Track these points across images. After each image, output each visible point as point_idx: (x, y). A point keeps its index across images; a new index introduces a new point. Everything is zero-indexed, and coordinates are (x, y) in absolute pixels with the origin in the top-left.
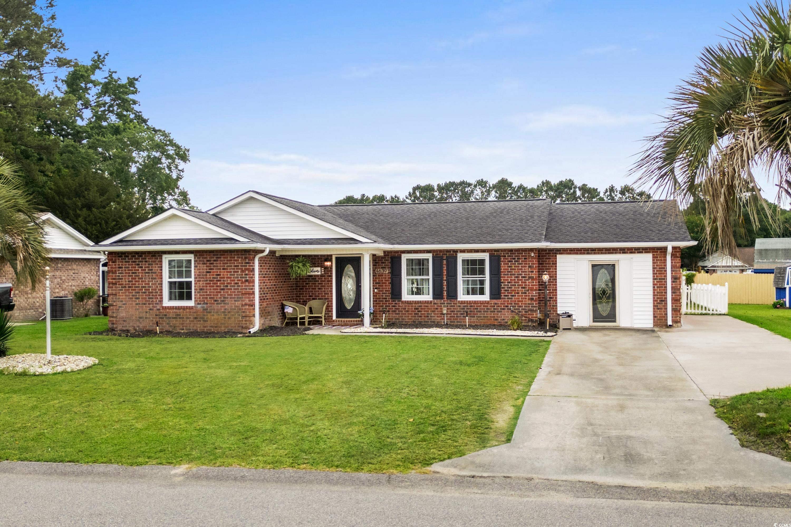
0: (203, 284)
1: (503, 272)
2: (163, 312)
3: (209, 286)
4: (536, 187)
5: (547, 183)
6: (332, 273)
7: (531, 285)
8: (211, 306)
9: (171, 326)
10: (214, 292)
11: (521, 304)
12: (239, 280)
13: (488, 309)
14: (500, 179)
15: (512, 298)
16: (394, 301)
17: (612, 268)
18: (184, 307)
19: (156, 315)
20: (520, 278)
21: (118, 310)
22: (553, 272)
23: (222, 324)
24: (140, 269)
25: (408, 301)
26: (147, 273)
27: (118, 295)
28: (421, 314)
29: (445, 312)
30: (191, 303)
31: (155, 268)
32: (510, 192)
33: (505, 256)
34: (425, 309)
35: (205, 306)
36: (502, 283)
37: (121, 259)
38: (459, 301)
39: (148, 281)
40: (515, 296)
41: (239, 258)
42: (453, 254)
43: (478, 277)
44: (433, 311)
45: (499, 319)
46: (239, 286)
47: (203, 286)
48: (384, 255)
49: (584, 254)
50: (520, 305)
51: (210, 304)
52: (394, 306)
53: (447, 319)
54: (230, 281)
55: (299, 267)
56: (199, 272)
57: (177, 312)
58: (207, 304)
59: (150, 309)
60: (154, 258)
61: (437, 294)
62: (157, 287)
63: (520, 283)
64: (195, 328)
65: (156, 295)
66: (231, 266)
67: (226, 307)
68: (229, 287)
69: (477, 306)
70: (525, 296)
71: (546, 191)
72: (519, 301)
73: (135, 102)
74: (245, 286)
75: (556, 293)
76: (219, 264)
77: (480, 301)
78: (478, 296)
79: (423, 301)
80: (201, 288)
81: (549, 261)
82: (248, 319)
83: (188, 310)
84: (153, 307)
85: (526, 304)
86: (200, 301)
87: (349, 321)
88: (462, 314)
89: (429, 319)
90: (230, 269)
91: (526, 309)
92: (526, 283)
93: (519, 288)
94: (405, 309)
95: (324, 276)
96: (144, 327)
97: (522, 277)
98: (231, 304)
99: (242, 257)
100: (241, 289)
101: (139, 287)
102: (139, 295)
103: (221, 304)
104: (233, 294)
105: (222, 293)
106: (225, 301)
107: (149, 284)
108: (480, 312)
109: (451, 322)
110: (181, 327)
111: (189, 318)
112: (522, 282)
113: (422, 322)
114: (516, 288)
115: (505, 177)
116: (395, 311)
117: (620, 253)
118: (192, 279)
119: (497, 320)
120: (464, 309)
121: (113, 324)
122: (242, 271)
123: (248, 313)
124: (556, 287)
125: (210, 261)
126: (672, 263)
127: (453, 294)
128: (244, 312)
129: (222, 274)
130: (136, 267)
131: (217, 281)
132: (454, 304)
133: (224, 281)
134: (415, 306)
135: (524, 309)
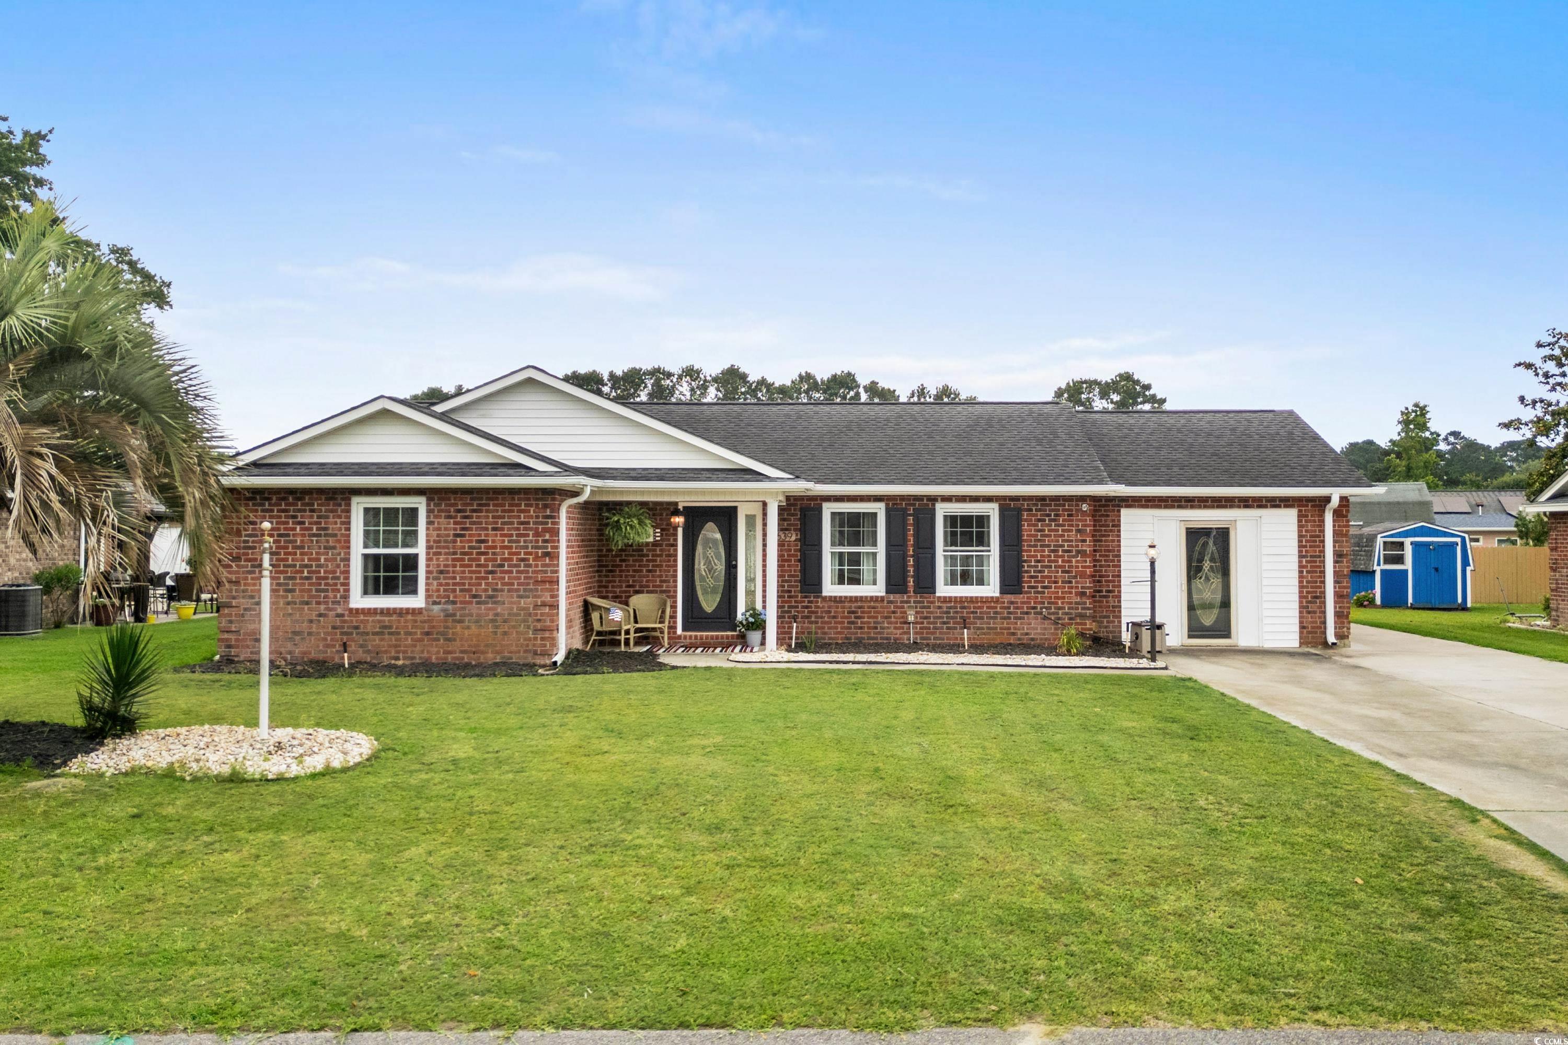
0: (447, 559)
1: (1026, 541)
2: (352, 621)
3: (461, 566)
4: (789, 383)
5: (807, 377)
6: (676, 540)
7: (1082, 567)
8: (464, 609)
9: (369, 652)
10: (471, 578)
11: (1063, 603)
12: (530, 554)
13: (996, 613)
14: (727, 366)
15: (1044, 593)
16: (806, 597)
17: (1223, 536)
18: (401, 609)
19: (334, 628)
20: (1060, 553)
21: (243, 615)
22: (1113, 541)
23: (487, 646)
24: (298, 527)
25: (835, 597)
26: (314, 535)
27: (242, 582)
28: (862, 623)
29: (911, 618)
30: (417, 601)
31: (334, 525)
32: (743, 390)
33: (1031, 510)
34: (870, 612)
35: (450, 607)
36: (1025, 561)
37: (254, 505)
38: (940, 597)
39: (317, 553)
40: (1051, 587)
41: (531, 505)
42: (928, 505)
43: (973, 551)
44: (886, 618)
45: (1019, 632)
46: (530, 566)
47: (446, 566)
48: (787, 505)
49: (1172, 507)
50: (1060, 605)
51: (461, 602)
52: (807, 607)
53: (916, 633)
54: (509, 554)
55: (632, 527)
56: (438, 536)
57: (384, 621)
58: (454, 603)
59: (320, 615)
60: (331, 503)
61: (895, 583)
62: (338, 566)
63: (1060, 563)
64: (425, 655)
65: (336, 584)
66: (512, 523)
67: (499, 610)
68: (506, 568)
69: (974, 608)
70: (1069, 587)
71: (807, 392)
72: (1058, 598)
73: (40, 183)
74: (543, 566)
75: (1120, 581)
76: (486, 517)
77: (982, 598)
78: (975, 587)
79: (866, 597)
80: (442, 568)
81: (1106, 521)
82: (547, 635)
83: (410, 617)
84: (326, 609)
85: (1071, 603)
86: (438, 597)
87: (712, 637)
88: (944, 623)
89: (880, 633)
90: (509, 529)
91: (1071, 614)
92: (1070, 562)
93: (1058, 572)
94: (830, 612)
95: (661, 545)
96: (305, 653)
97: (1064, 551)
98: (509, 604)
99: (537, 505)
100: (534, 572)
101: (295, 566)
102: (294, 585)
103: (486, 603)
104: (516, 582)
105: (490, 580)
106: (496, 596)
107: (319, 560)
108: (982, 618)
109: (922, 638)
110: (393, 654)
111: (410, 634)
112: (1063, 561)
113: (863, 639)
114: (1052, 572)
115: (737, 364)
116: (808, 617)
117: (1239, 507)
118: (420, 549)
119: (1014, 634)
120: (948, 613)
121: (229, 647)
122: (537, 534)
123: (548, 623)
124: (1120, 571)
125: (464, 511)
126: (1334, 526)
127: (926, 585)
128: (539, 620)
129: (490, 539)
130: (288, 523)
131: (478, 554)
132: (928, 602)
133: (494, 554)
134: (850, 607)
135: (1067, 614)
